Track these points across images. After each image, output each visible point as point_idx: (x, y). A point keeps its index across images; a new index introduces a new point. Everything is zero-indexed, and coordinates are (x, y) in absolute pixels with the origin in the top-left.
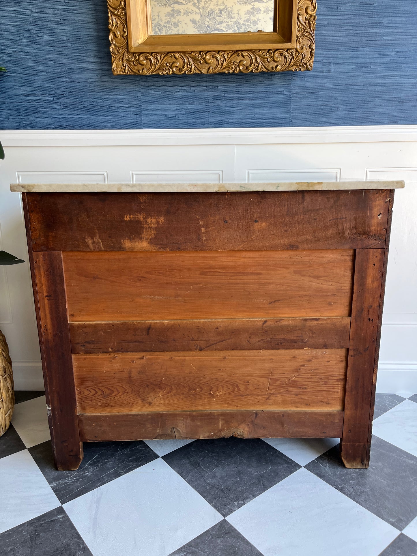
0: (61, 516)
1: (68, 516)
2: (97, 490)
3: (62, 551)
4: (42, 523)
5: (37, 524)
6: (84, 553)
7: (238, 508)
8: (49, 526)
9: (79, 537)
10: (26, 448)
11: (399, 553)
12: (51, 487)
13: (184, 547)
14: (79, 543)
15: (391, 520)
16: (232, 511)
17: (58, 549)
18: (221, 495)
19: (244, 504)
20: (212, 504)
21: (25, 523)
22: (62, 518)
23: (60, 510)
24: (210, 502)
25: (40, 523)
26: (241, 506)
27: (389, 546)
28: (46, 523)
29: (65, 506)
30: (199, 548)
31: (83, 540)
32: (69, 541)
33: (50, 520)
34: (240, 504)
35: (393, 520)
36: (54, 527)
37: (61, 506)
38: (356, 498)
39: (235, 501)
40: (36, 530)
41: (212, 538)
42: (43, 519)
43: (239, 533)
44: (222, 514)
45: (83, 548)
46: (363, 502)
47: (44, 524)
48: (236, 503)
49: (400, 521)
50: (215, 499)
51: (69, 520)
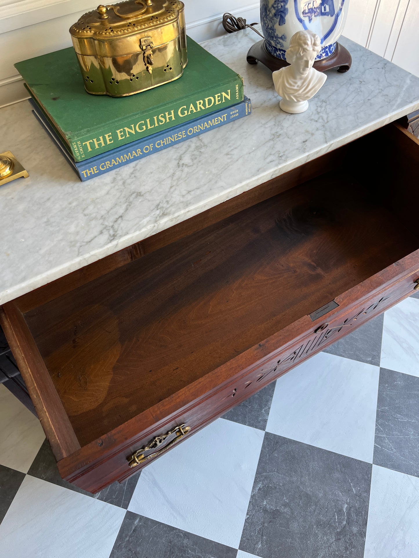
0: (137, 520)
1: (144, 516)
2: (144, 473)
3: (170, 550)
4: (127, 539)
5: (124, 543)
6: (189, 539)
7: (268, 415)
8: (137, 537)
9: (173, 529)
10: (25, 474)
11: (388, 387)
12: (97, 499)
13: (257, 477)
14: (177, 533)
15: (368, 359)
16: (266, 421)
17: (165, 552)
18: (247, 410)
19: (269, 408)
20: (247, 424)
21: (113, 551)
22: (140, 521)
23: (131, 516)
24: (244, 423)
25: (126, 540)
26: (269, 412)
27: (379, 385)
28: (130, 537)
29: (131, 508)
30: (268, 471)
31: (177, 529)
32: (167, 538)
33: (131, 531)
34: (266, 410)
35: (370, 359)
36: (142, 535)
37: (127, 511)
38: (337, 352)
39: (261, 410)
40: (129, 550)
41: (269, 455)
42: (124, 535)
43: (285, 438)
44: (261, 429)
45: (184, 535)
46: (343, 353)
47: (130, 539)
48: (263, 411)
49: (374, 357)
50: (246, 417)
51: (147, 519)
